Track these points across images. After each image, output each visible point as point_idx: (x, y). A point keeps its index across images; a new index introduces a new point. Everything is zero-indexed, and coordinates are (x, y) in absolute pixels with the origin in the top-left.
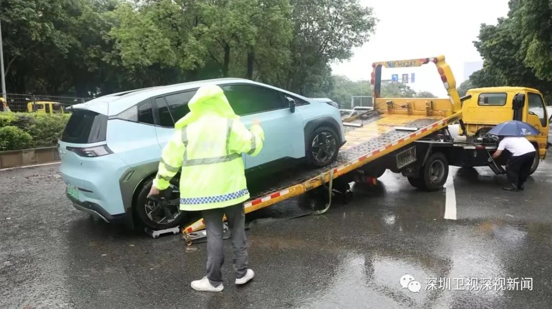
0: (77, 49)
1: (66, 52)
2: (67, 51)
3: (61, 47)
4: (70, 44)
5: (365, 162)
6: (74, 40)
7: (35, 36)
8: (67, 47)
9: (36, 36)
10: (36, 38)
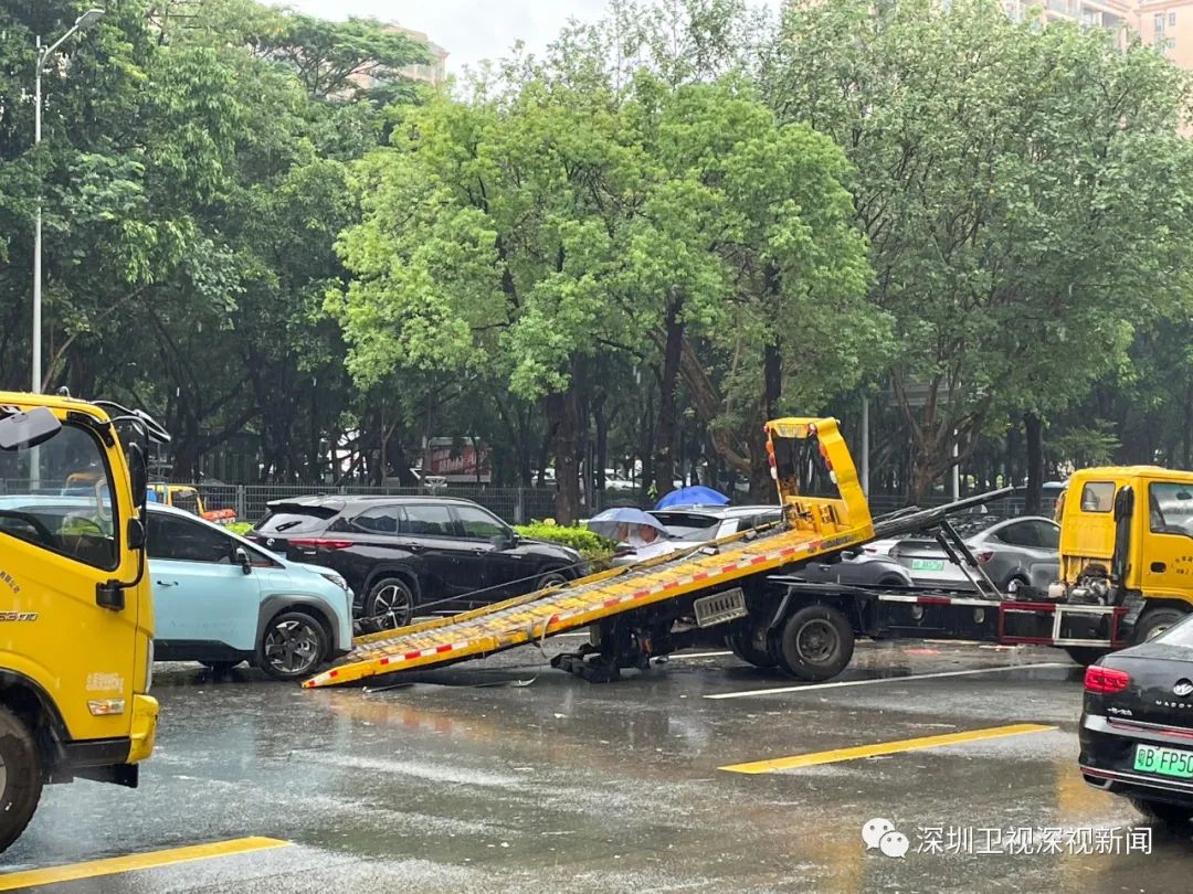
0: (265, 295)
1: (228, 309)
2: (232, 306)
3: (214, 294)
4: (243, 283)
5: (618, 609)
6: (256, 267)
7: (137, 269)
8: (233, 294)
9: (140, 266)
10: (139, 275)
